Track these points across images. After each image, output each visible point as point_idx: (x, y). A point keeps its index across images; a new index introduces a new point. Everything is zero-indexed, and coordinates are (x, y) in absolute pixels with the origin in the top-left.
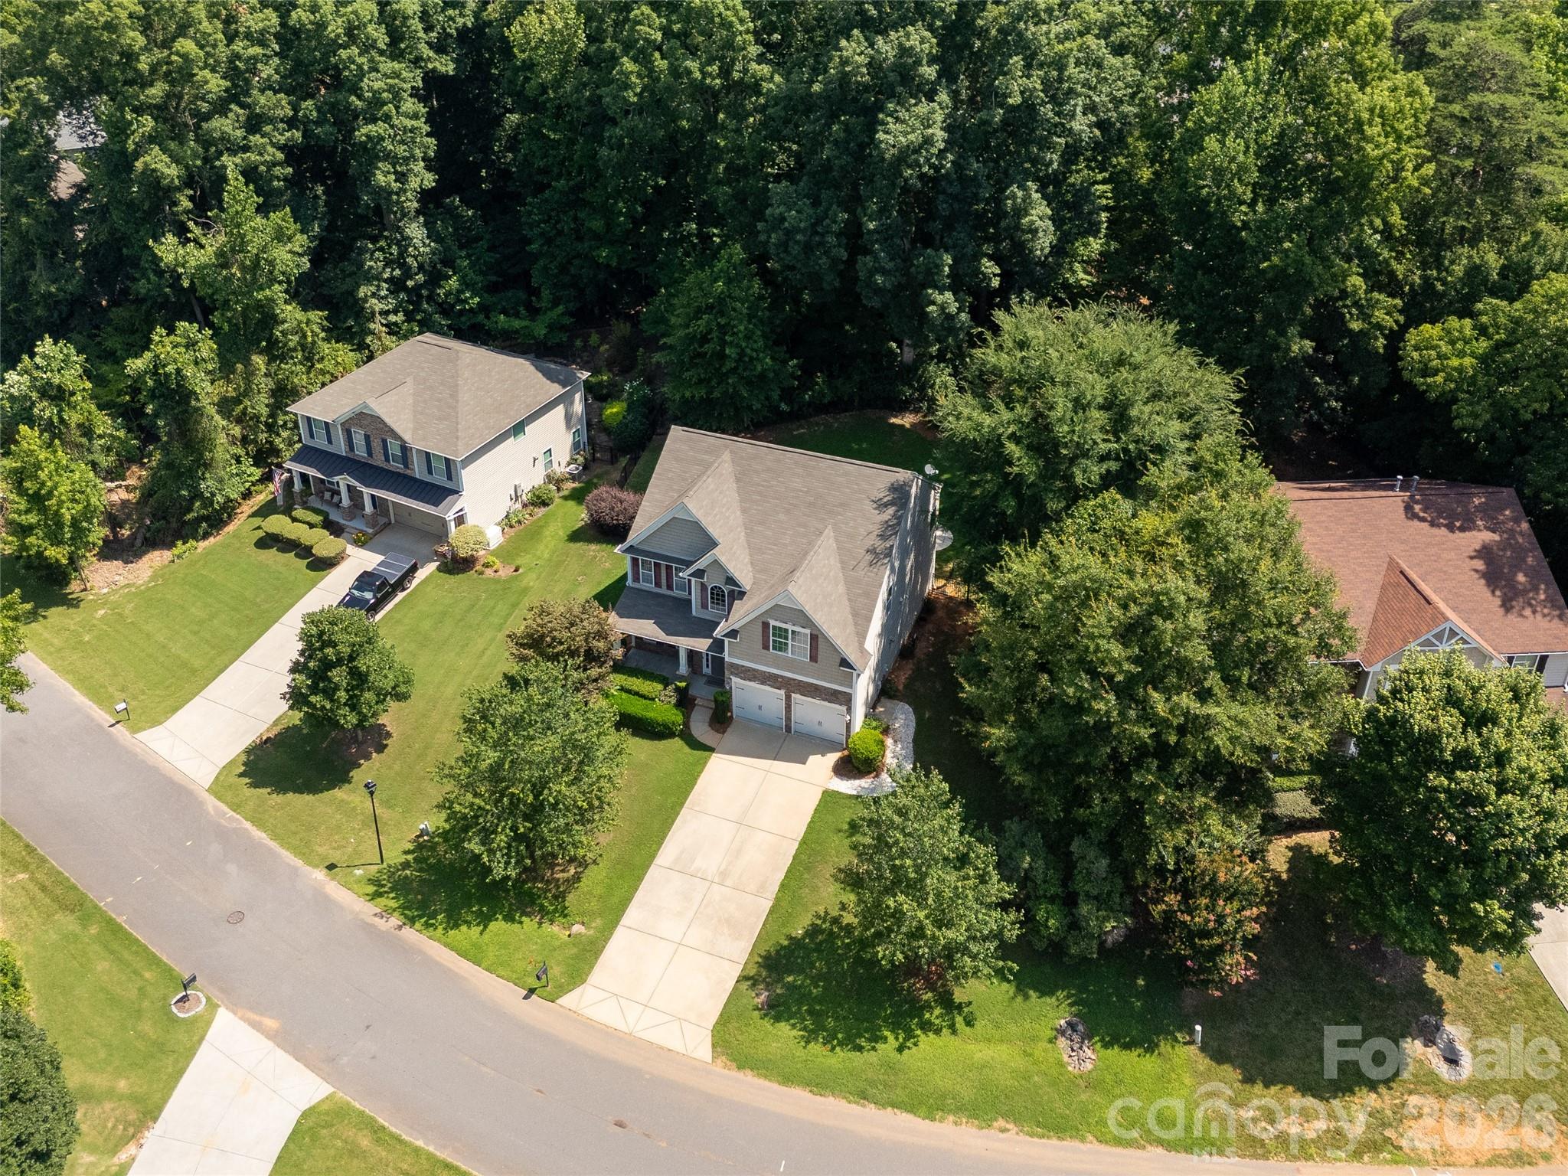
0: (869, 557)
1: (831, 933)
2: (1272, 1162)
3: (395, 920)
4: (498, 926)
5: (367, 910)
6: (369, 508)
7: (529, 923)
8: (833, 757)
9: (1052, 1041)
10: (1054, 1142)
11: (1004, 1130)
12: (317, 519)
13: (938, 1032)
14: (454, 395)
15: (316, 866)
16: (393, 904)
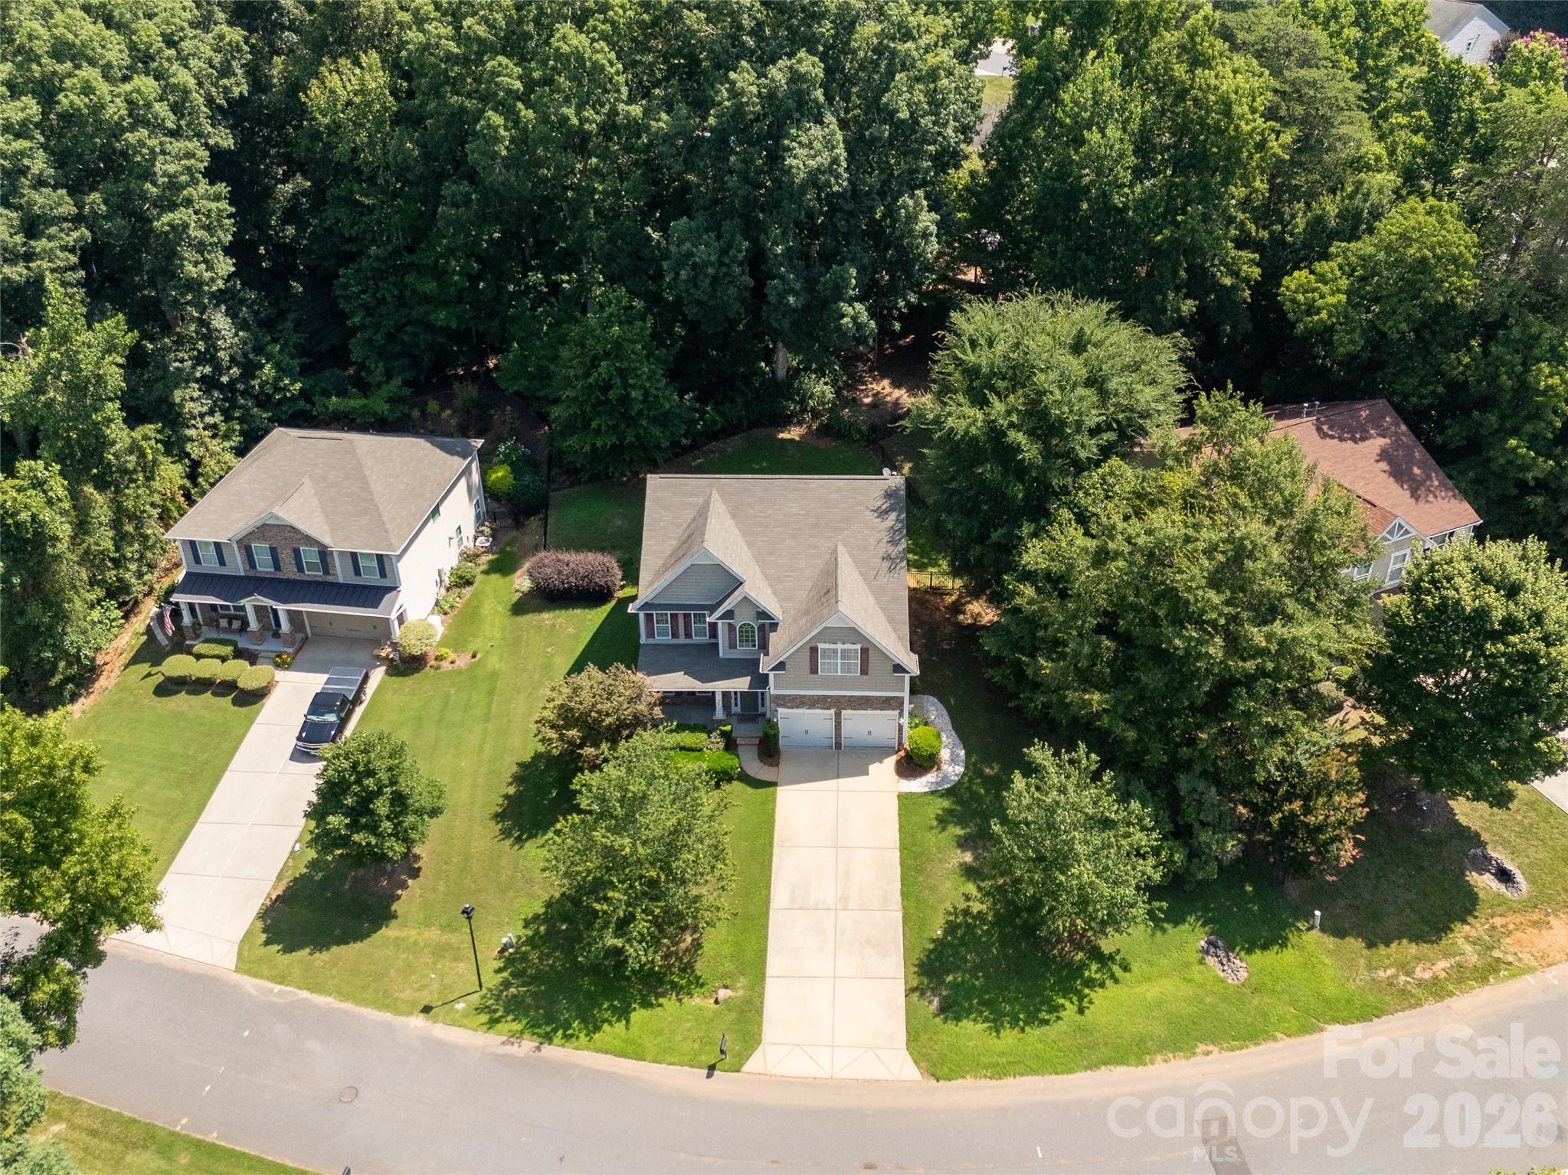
0: (886, 564)
1: (968, 925)
2: (1426, 1007)
3: (528, 1044)
4: (638, 1015)
5: (491, 1041)
6: (285, 626)
7: (669, 1003)
8: (891, 762)
9: (1201, 962)
10: (1253, 1049)
11: (1208, 1053)
12: (228, 650)
13: (1102, 985)
14: (365, 486)
15: (409, 1014)
16: (517, 1027)
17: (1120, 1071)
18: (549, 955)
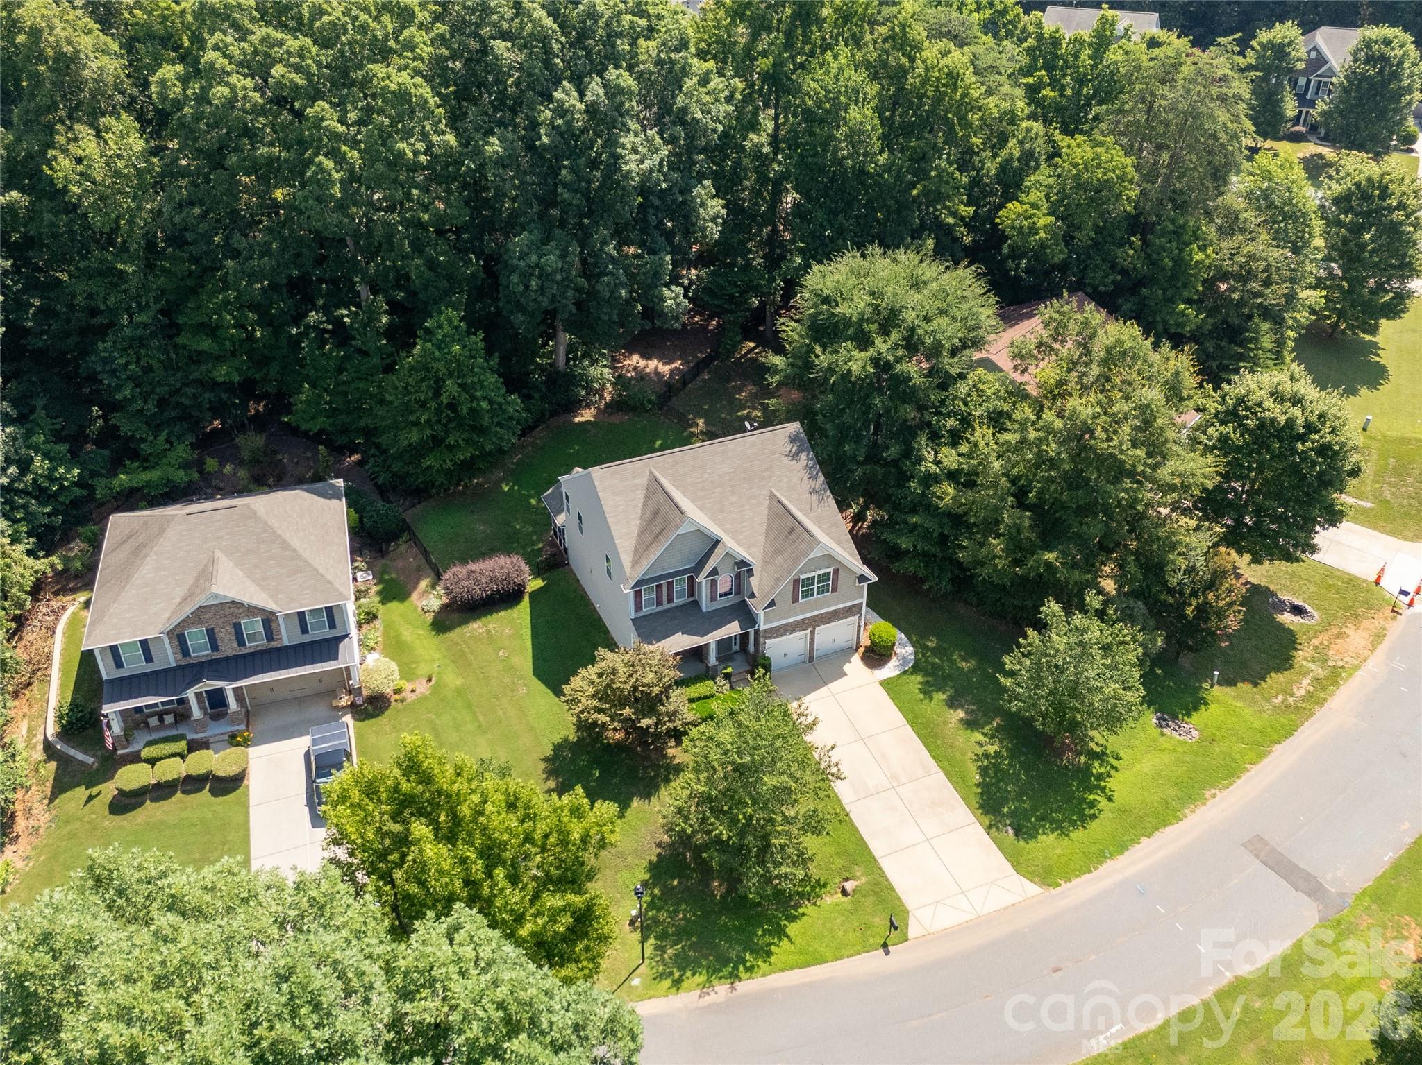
0: (815, 497)
1: (994, 764)
2: (1317, 714)
3: (721, 990)
6: (234, 706)
7: (807, 908)
8: (856, 658)
9: (1162, 734)
12: (181, 746)
16: (700, 979)
17: (1169, 829)
18: (676, 911)
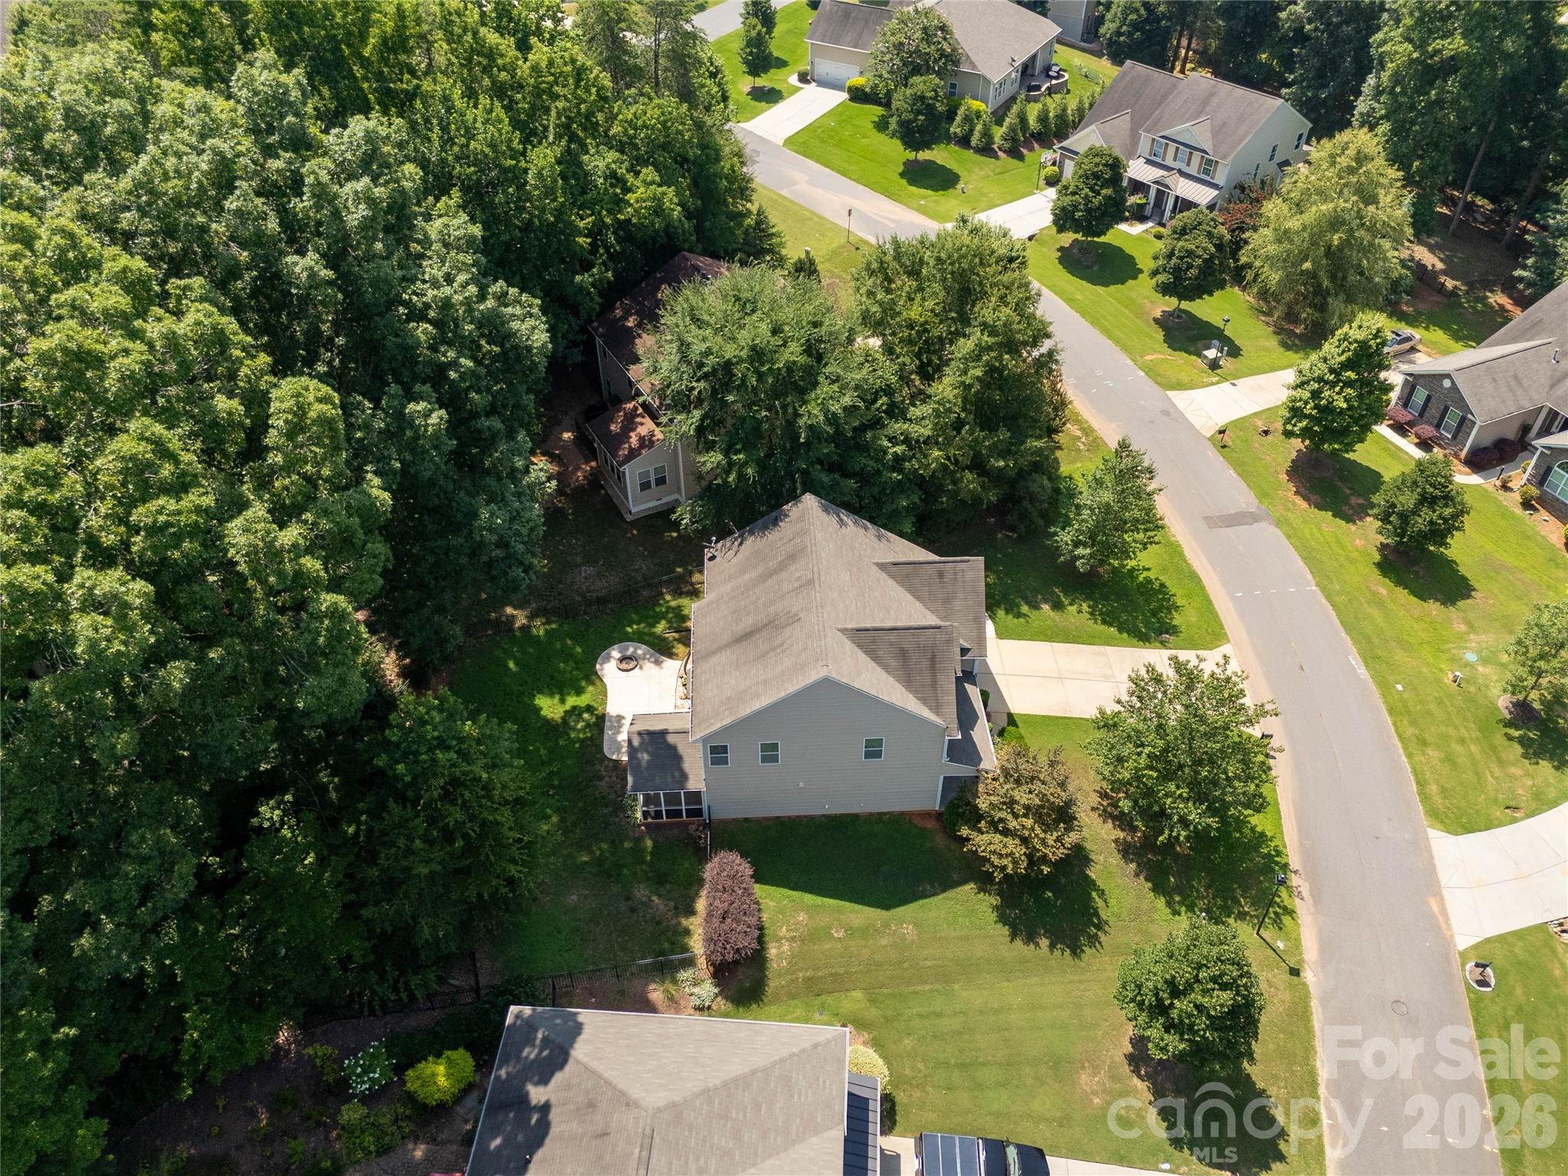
1: (1100, 614)
3: (1294, 881)
5: (1303, 908)
16: (1283, 892)
18: (1198, 891)
